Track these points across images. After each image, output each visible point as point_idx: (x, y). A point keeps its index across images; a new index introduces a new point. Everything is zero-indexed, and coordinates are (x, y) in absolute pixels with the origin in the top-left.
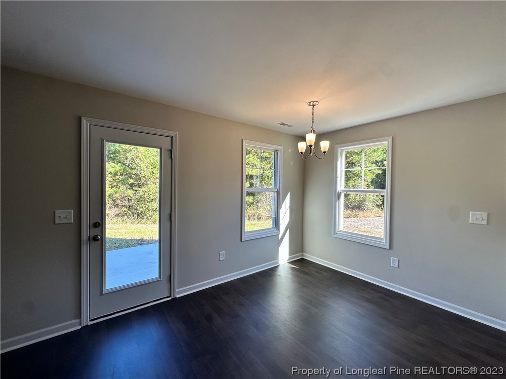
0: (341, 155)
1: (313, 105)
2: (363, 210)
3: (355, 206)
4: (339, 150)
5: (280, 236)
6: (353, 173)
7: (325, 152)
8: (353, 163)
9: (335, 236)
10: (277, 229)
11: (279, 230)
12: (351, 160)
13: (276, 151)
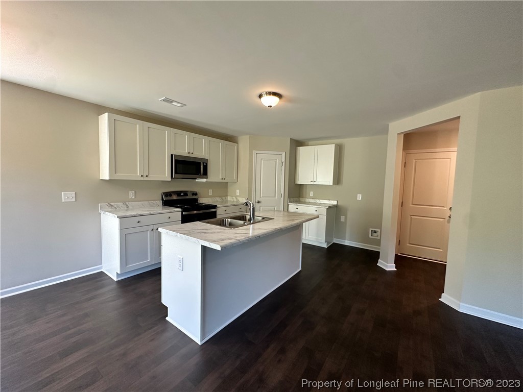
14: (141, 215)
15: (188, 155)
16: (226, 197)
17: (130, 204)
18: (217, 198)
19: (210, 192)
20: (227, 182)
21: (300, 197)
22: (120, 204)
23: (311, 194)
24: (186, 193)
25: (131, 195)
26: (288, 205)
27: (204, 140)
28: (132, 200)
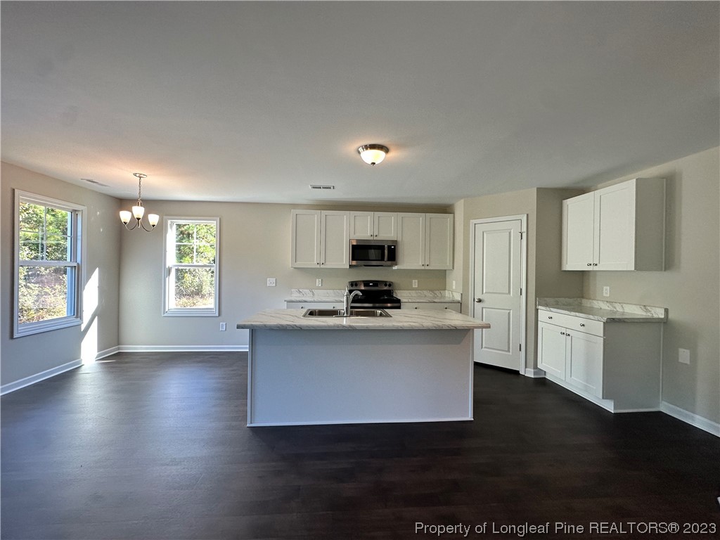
0: (171, 227)
1: (140, 177)
2: (203, 296)
3: (192, 292)
4: (169, 222)
5: (83, 327)
6: (189, 248)
7: (154, 226)
8: (189, 234)
9: (165, 315)
10: (77, 317)
11: (81, 318)
12: (186, 230)
13: (74, 212)
14: (306, 302)
15: (372, 238)
16: (442, 292)
17: (315, 292)
18: (425, 292)
19: (415, 284)
20: (445, 270)
21: (583, 297)
22: (307, 291)
23: (606, 291)
24: (376, 283)
25: (318, 282)
26: (537, 310)
27: (393, 217)
28: (318, 288)
